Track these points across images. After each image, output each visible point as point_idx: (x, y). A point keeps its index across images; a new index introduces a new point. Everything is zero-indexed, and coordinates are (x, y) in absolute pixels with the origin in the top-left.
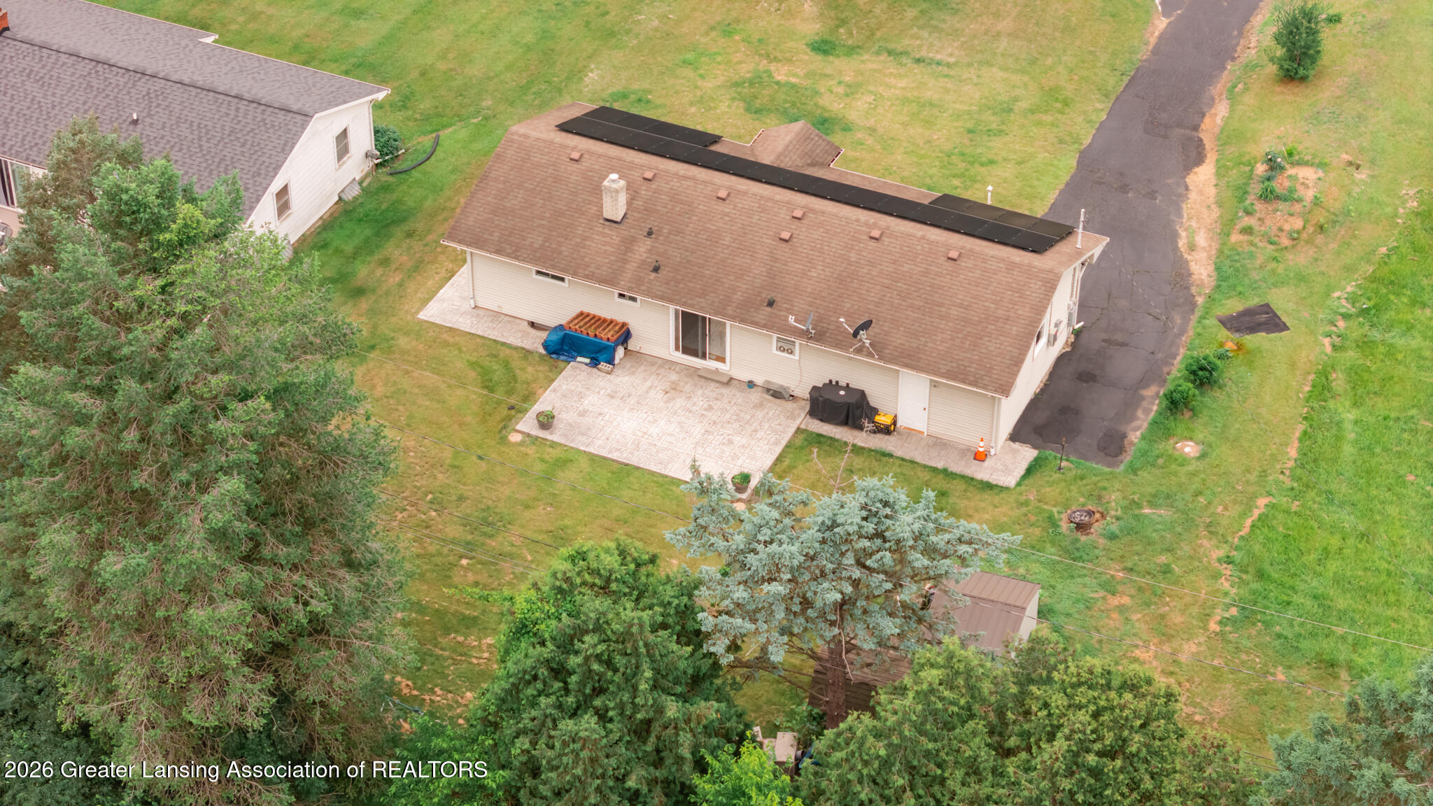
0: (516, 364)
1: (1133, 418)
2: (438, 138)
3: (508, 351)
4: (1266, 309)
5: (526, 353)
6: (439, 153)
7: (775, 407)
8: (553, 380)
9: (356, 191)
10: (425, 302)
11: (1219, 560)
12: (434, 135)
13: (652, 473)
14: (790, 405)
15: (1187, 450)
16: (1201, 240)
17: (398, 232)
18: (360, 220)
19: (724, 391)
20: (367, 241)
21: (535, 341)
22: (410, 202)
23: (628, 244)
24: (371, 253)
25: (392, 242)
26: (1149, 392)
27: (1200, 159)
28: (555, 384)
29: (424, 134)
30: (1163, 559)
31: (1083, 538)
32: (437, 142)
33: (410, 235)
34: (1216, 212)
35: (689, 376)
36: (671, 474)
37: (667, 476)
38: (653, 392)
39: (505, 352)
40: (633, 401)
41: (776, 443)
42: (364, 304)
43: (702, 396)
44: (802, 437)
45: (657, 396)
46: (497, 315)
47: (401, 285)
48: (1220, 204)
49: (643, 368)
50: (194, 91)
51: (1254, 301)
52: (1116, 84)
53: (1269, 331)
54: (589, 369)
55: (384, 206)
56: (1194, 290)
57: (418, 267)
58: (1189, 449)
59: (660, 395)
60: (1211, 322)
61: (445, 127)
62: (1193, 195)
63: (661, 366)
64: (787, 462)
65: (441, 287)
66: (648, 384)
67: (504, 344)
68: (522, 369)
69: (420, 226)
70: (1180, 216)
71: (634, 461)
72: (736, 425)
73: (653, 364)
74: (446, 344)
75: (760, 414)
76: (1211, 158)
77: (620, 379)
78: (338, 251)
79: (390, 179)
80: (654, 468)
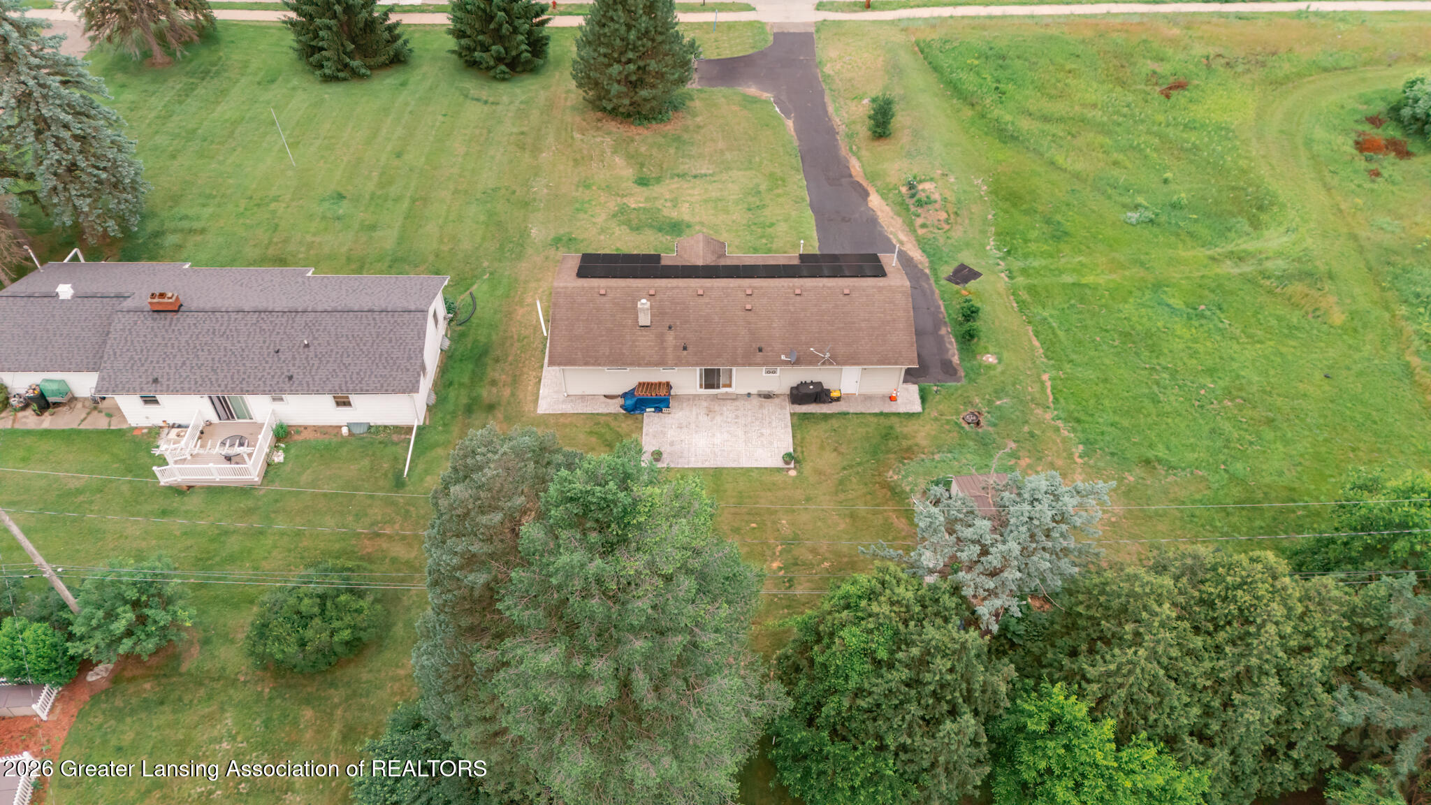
0: (613, 424)
1: (947, 350)
2: (471, 294)
3: (604, 418)
4: (962, 267)
5: (615, 416)
6: (480, 304)
7: (770, 405)
8: (642, 428)
9: (447, 343)
10: (536, 401)
11: (1053, 419)
12: (468, 292)
13: (734, 469)
14: (776, 401)
15: (990, 360)
16: (902, 237)
17: (488, 360)
18: (461, 360)
19: (737, 403)
20: (473, 372)
21: (615, 407)
22: (483, 339)
23: (661, 338)
24: (481, 380)
25: (489, 369)
26: (943, 331)
27: (867, 194)
28: (644, 430)
29: (461, 293)
30: (1026, 429)
31: (980, 430)
32: (473, 298)
33: (497, 360)
34: (899, 220)
35: (712, 400)
36: (745, 466)
37: (742, 468)
38: (700, 418)
39: (602, 419)
40: (693, 426)
41: (786, 426)
42: (499, 415)
43: (728, 410)
44: (796, 417)
45: (703, 419)
46: (583, 397)
47: (513, 395)
48: (899, 215)
49: (685, 404)
50: (338, 315)
51: (956, 264)
52: (798, 162)
53: (975, 279)
54: (657, 414)
55: (469, 346)
56: (920, 266)
57: (515, 381)
58: (991, 359)
59: (706, 418)
60: (944, 282)
61: (472, 285)
62: (879, 213)
63: (694, 400)
64: (799, 436)
65: (538, 390)
66: (694, 413)
67: (598, 414)
68: (619, 427)
69: (499, 353)
70: (882, 227)
71: (719, 465)
72: (758, 423)
73: (689, 400)
74: (565, 425)
75: (765, 412)
76: (871, 190)
77: (677, 416)
78: (461, 385)
79: (460, 328)
80: (734, 466)
